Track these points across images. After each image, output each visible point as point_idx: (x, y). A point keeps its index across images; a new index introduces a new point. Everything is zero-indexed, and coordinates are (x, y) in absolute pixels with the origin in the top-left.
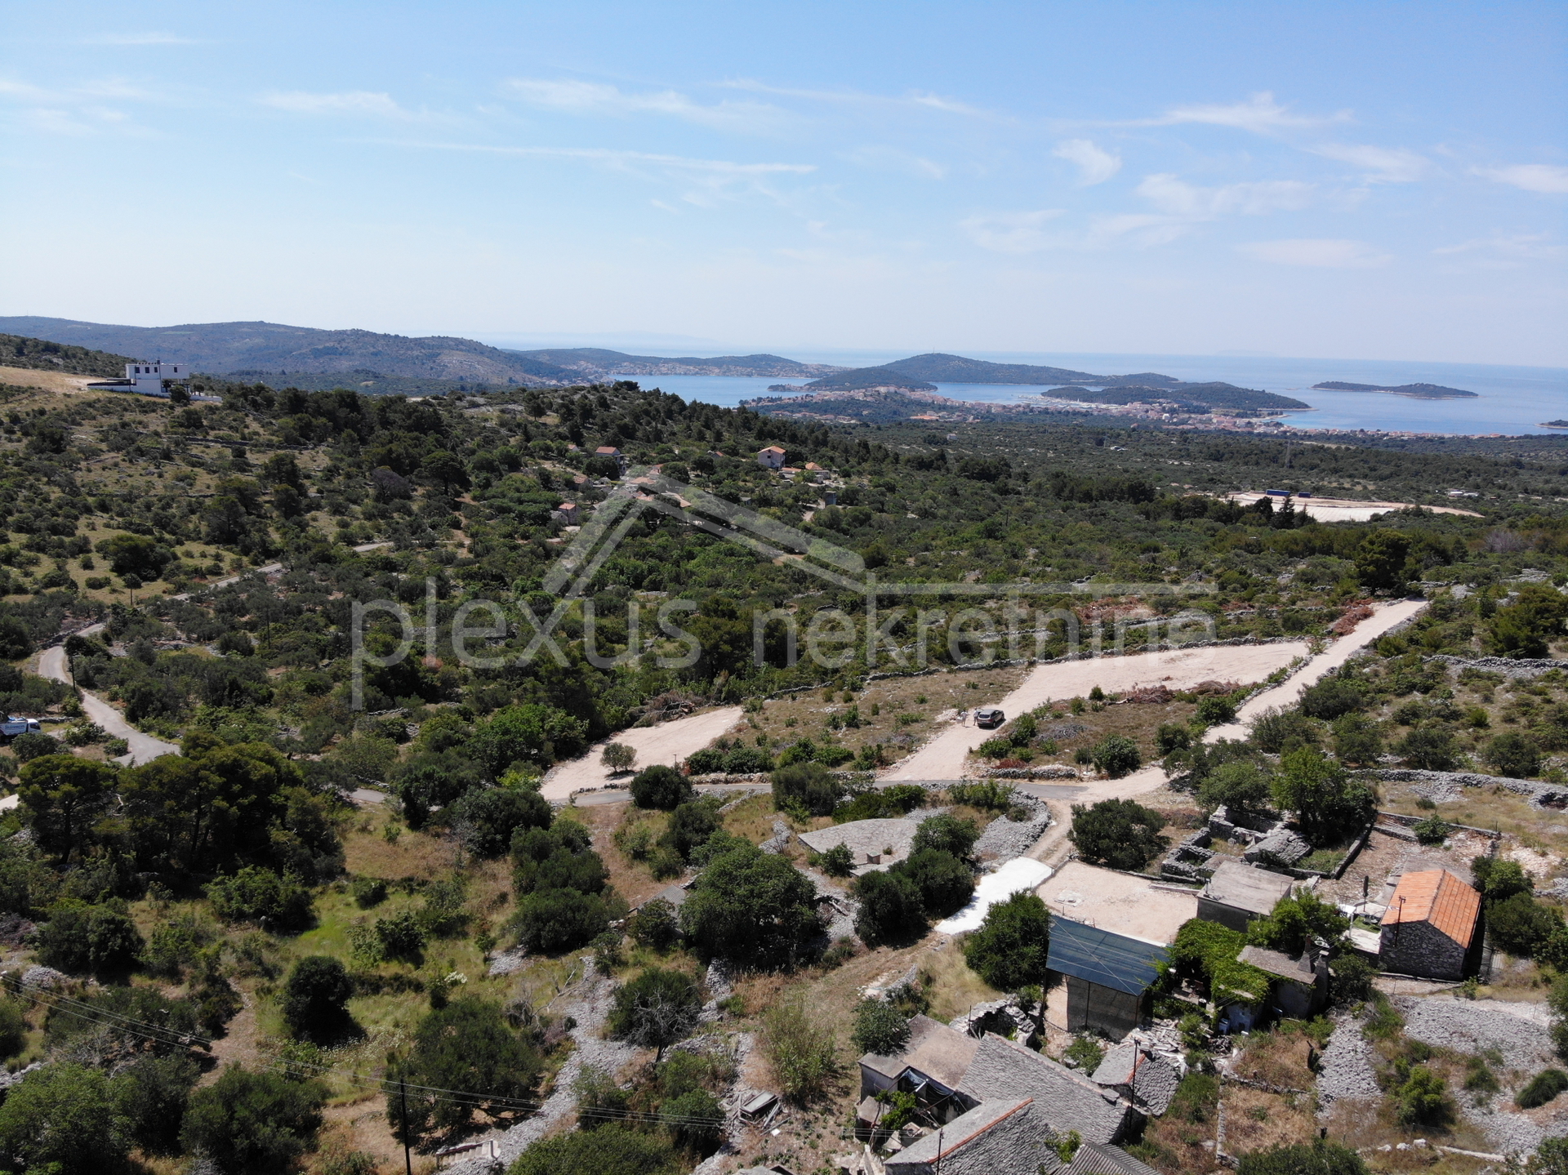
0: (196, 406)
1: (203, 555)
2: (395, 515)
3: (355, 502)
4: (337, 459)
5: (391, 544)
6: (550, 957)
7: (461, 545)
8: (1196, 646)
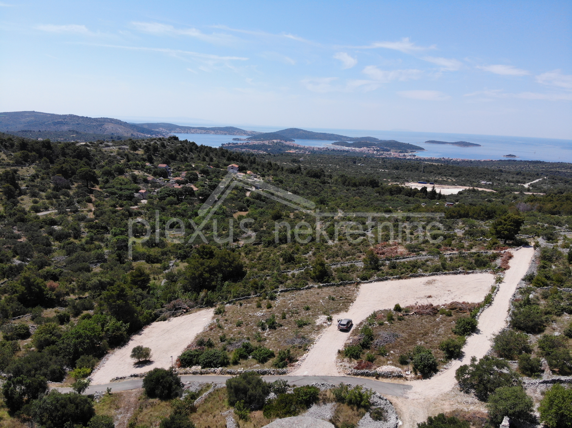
3: (43, 191)
5: (56, 211)
7: (90, 211)
8: (437, 274)
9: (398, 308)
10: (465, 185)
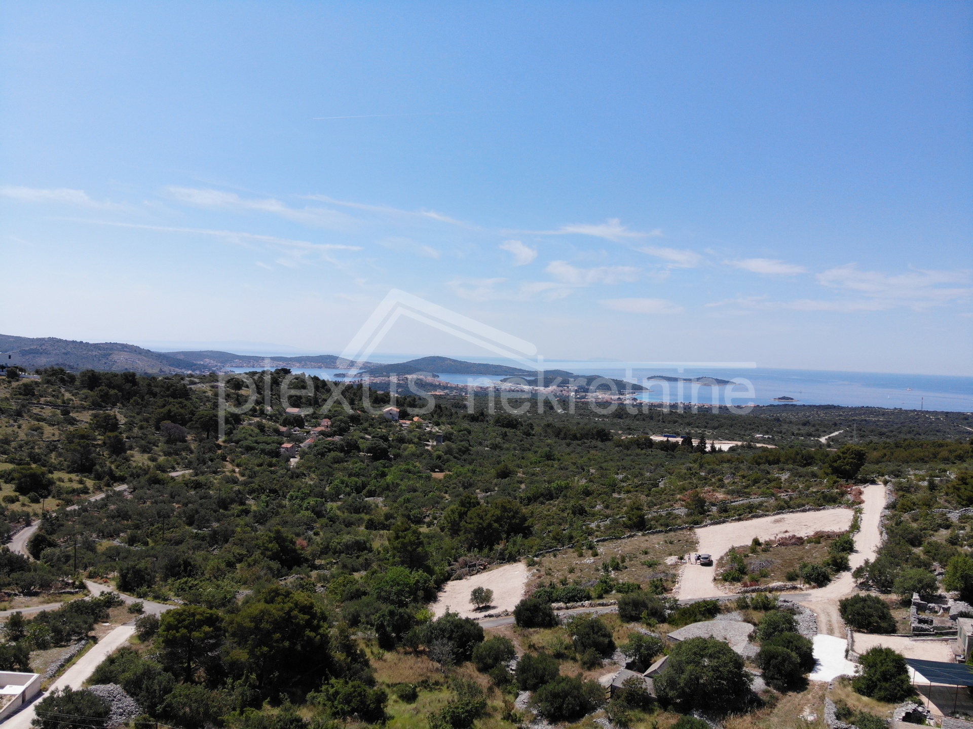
0: (25, 381)
1: (71, 480)
2: (184, 454)
3: (154, 445)
4: (131, 417)
5: (191, 471)
6: (570, 722)
7: (234, 472)
8: (783, 513)
9: (756, 542)
10: (733, 440)
